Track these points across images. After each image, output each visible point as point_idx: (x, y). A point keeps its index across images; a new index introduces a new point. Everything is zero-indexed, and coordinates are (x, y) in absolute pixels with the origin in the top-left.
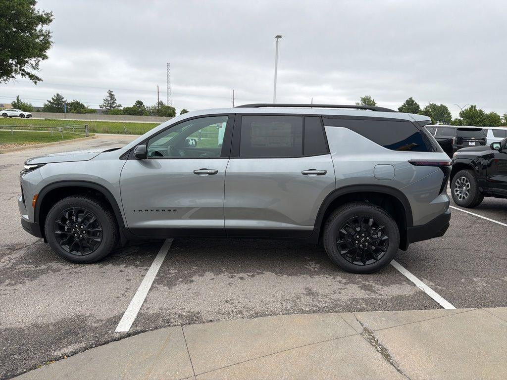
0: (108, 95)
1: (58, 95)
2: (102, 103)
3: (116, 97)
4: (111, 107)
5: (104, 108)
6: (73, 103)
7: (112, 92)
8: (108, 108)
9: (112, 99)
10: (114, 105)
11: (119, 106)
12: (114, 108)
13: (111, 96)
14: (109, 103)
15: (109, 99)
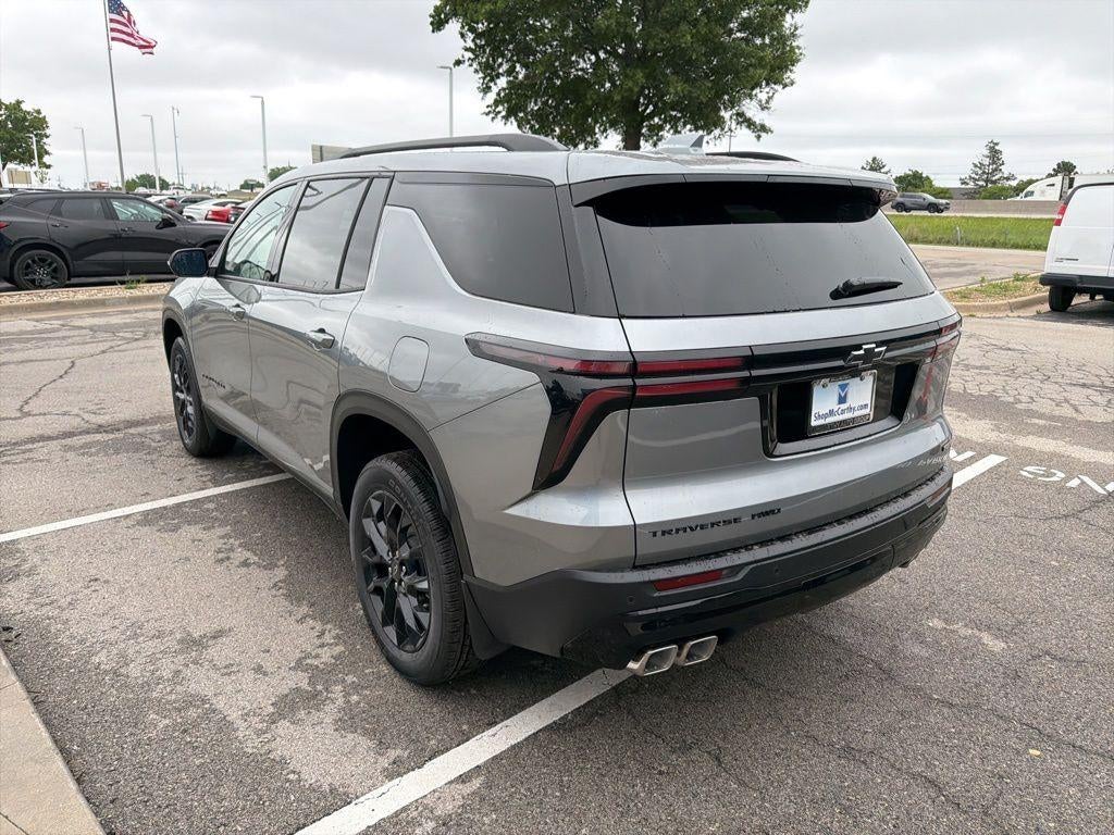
0: (987, 152)
1: (874, 159)
2: (967, 171)
3: (1004, 157)
4: (987, 181)
5: (971, 185)
6: (908, 176)
7: (997, 144)
8: (981, 183)
9: (994, 163)
10: (996, 177)
11: (1008, 179)
12: (994, 182)
13: (994, 154)
14: (984, 172)
15: (986, 161)
